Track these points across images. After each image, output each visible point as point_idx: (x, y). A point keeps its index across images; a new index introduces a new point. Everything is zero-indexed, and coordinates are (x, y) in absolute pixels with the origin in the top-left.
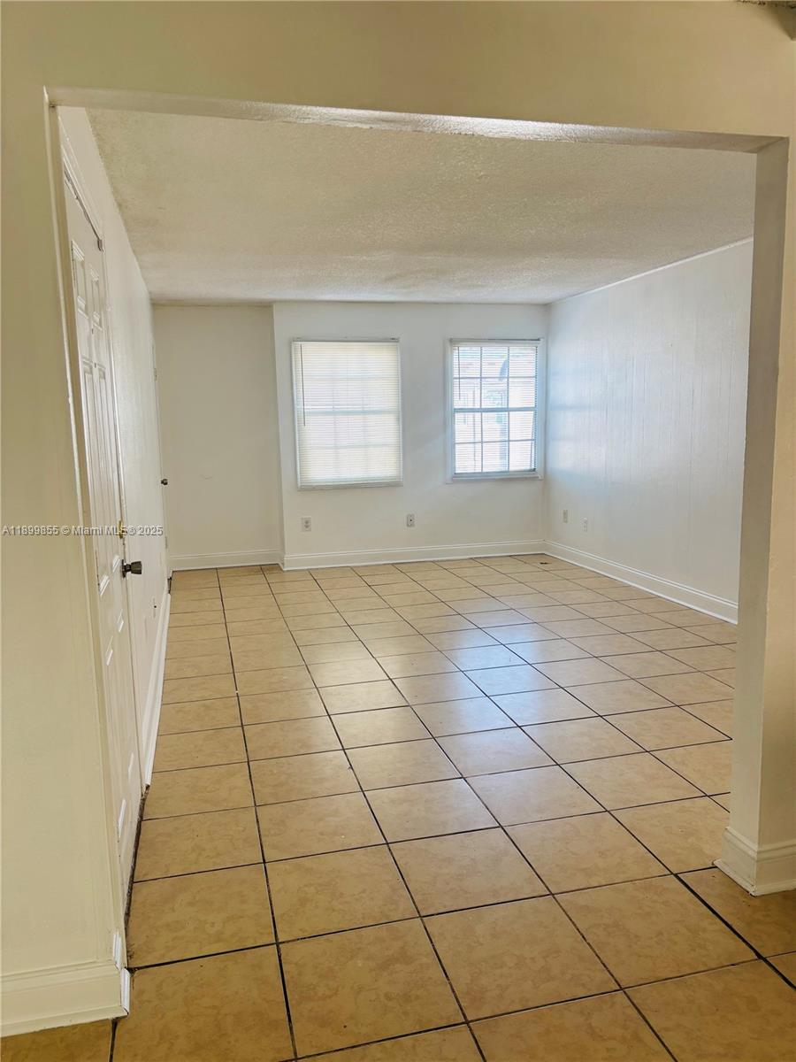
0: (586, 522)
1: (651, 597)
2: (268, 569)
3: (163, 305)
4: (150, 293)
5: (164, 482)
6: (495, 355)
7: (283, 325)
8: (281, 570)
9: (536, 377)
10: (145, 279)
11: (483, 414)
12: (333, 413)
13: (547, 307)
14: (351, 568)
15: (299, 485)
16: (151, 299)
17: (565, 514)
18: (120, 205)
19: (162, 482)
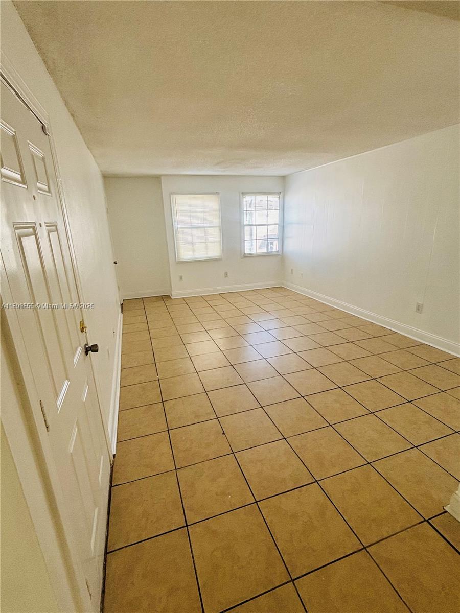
0: (302, 274)
1: (335, 310)
2: (165, 298)
3: (109, 177)
4: (101, 171)
5: (115, 263)
6: (261, 200)
7: (166, 186)
8: (171, 298)
9: (279, 210)
10: (97, 164)
11: (257, 227)
12: (191, 228)
13: (284, 178)
14: (202, 296)
15: (177, 260)
16: (103, 174)
17: (292, 270)
18: (72, 115)
19: (114, 263)
